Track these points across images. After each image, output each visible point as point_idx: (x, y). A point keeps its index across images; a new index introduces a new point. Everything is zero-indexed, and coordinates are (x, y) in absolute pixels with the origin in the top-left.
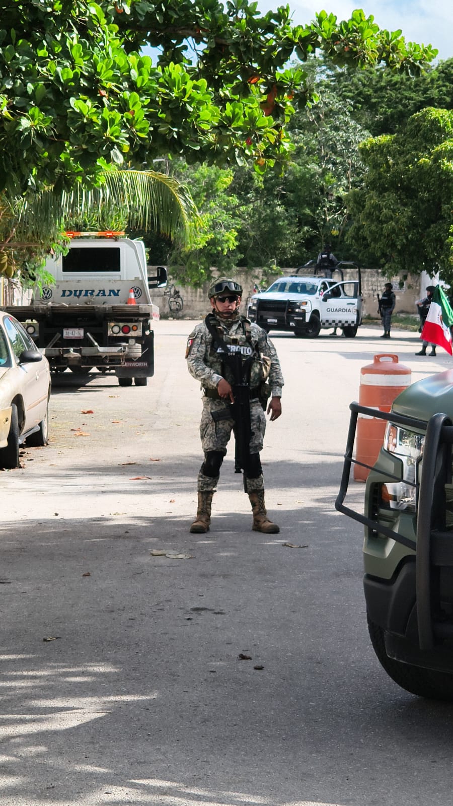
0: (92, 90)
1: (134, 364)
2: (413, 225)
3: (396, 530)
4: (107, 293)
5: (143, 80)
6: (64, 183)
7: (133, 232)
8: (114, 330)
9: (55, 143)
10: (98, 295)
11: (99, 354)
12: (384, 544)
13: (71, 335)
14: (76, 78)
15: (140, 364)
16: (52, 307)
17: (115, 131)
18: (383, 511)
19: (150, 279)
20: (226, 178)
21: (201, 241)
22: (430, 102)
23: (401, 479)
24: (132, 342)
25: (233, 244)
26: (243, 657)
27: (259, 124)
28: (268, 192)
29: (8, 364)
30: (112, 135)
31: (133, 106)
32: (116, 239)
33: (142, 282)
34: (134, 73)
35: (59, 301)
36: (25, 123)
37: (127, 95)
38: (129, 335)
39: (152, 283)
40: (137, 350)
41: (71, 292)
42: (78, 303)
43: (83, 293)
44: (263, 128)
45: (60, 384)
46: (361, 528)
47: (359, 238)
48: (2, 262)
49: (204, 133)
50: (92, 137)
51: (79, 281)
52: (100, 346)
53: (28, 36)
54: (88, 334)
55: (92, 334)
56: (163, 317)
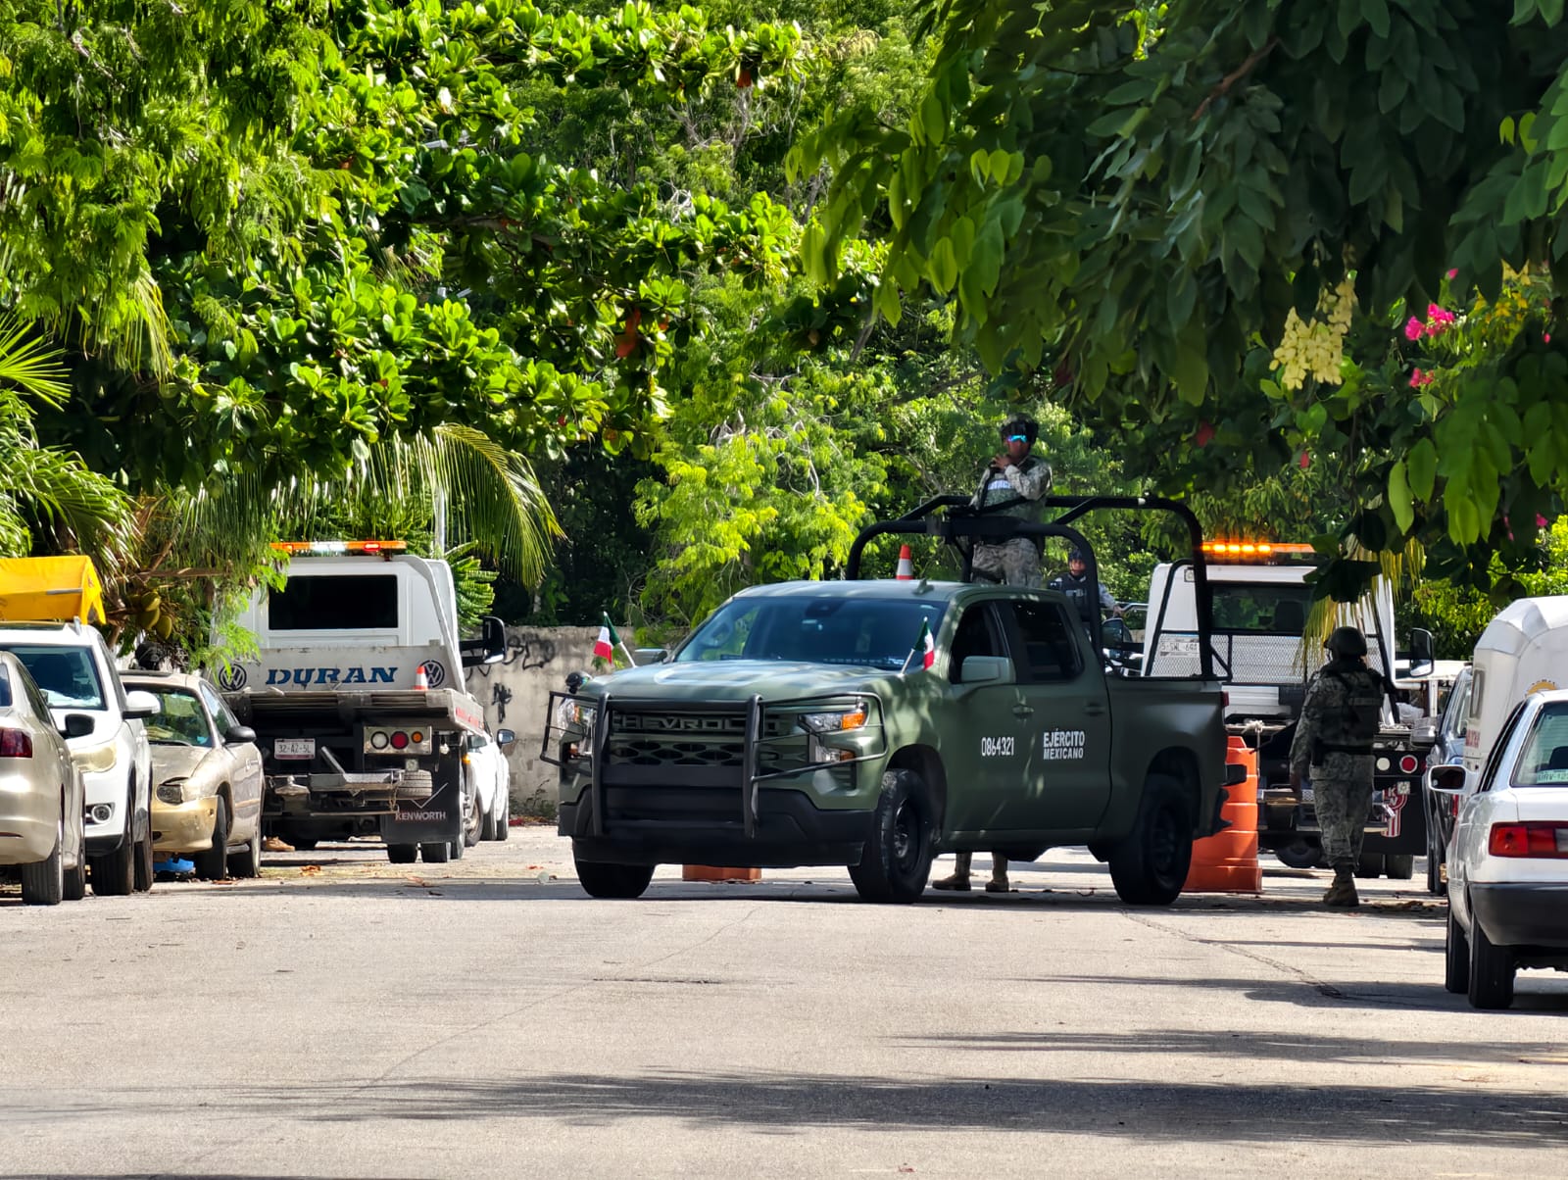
0: (326, 353)
1: (419, 816)
4: (368, 676)
5: (402, 332)
8: (376, 742)
10: (347, 681)
11: (345, 788)
13: (289, 753)
14: (300, 333)
15: (431, 815)
16: (251, 696)
17: (358, 413)
19: (463, 646)
24: (411, 765)
27: (576, 395)
30: (352, 419)
31: (386, 372)
32: (388, 555)
33: (445, 651)
34: (388, 321)
36: (223, 402)
37: (377, 354)
38: (406, 750)
39: (468, 654)
40: (423, 783)
41: (287, 673)
43: (315, 676)
44: (585, 400)
48: (150, 609)
49: (496, 409)
51: (305, 650)
52: (347, 772)
54: (324, 749)
55: (332, 750)
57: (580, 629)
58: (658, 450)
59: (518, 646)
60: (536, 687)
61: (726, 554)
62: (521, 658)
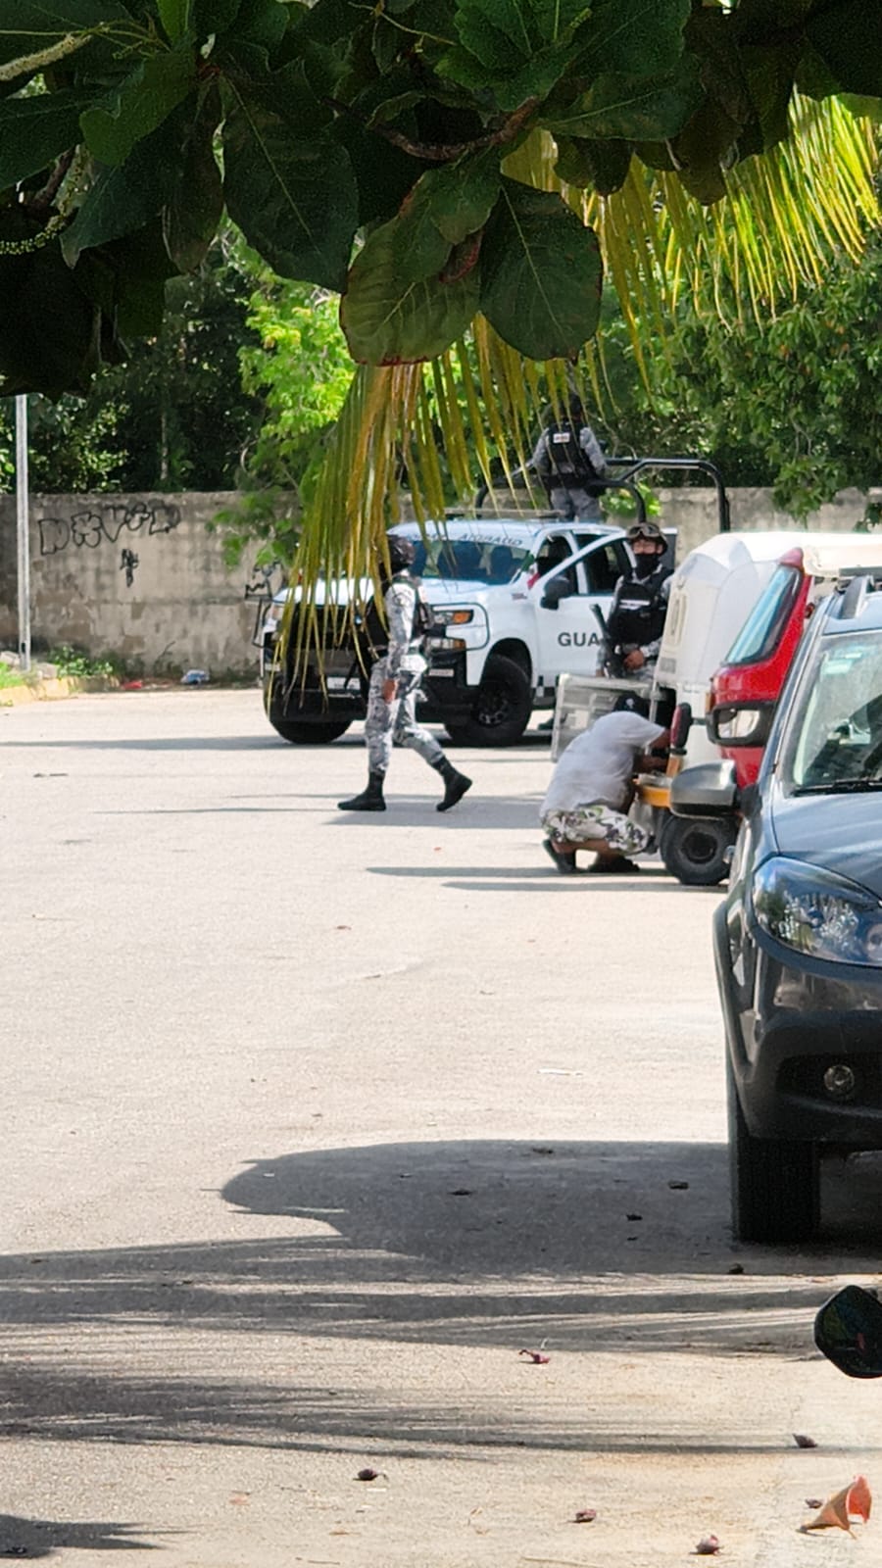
57: (205, 495)
58: (254, 314)
59: (144, 511)
60: (161, 552)
61: (324, 417)
62: (147, 524)
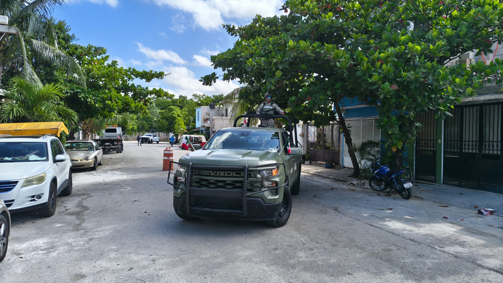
0: (111, 100)
2: (168, 125)
3: (181, 187)
4: (114, 136)
6: (105, 117)
7: (119, 126)
8: (115, 143)
9: (104, 109)
10: (112, 137)
12: (178, 190)
13: (107, 144)
14: (107, 97)
15: (120, 149)
17: (115, 107)
18: (177, 183)
20: (135, 117)
21: (131, 127)
22: (170, 105)
23: (181, 176)
24: (119, 145)
25: (136, 128)
26: (145, 212)
28: (143, 119)
29: (94, 150)
32: (115, 127)
33: (121, 134)
35: (104, 138)
36: (97, 105)
37: (117, 101)
40: (120, 147)
41: (107, 136)
42: (108, 138)
43: (110, 136)
44: (144, 108)
45: (104, 153)
46: (172, 187)
47: (159, 127)
49: (133, 108)
50: (110, 108)
51: (108, 134)
52: (113, 146)
53: (98, 90)
55: (111, 144)
56: (125, 140)
